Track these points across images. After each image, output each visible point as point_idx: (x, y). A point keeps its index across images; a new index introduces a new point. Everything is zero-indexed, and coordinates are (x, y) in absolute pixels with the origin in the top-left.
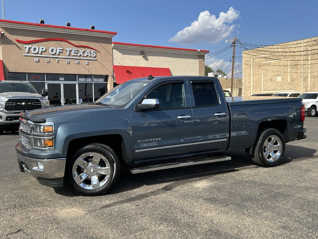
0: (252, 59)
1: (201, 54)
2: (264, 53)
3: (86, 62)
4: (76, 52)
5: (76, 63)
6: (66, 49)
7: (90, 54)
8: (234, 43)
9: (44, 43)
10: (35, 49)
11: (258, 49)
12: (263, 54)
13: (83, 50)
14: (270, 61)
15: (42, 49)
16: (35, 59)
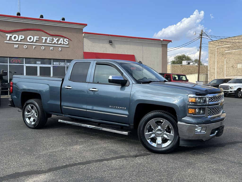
0: (216, 48)
1: (164, 43)
2: (227, 43)
3: (59, 48)
4: (51, 40)
5: (51, 49)
6: (42, 38)
7: (64, 42)
8: (201, 35)
9: (23, 32)
10: (15, 38)
11: (222, 40)
12: (225, 44)
13: (57, 39)
14: (232, 51)
15: (22, 37)
16: (15, 45)
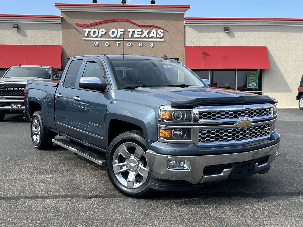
3: (151, 44)
4: (140, 33)
5: (139, 46)
6: (128, 30)
7: (157, 34)
9: (104, 25)
10: (94, 32)
13: (148, 31)
15: (102, 31)
16: (95, 43)
